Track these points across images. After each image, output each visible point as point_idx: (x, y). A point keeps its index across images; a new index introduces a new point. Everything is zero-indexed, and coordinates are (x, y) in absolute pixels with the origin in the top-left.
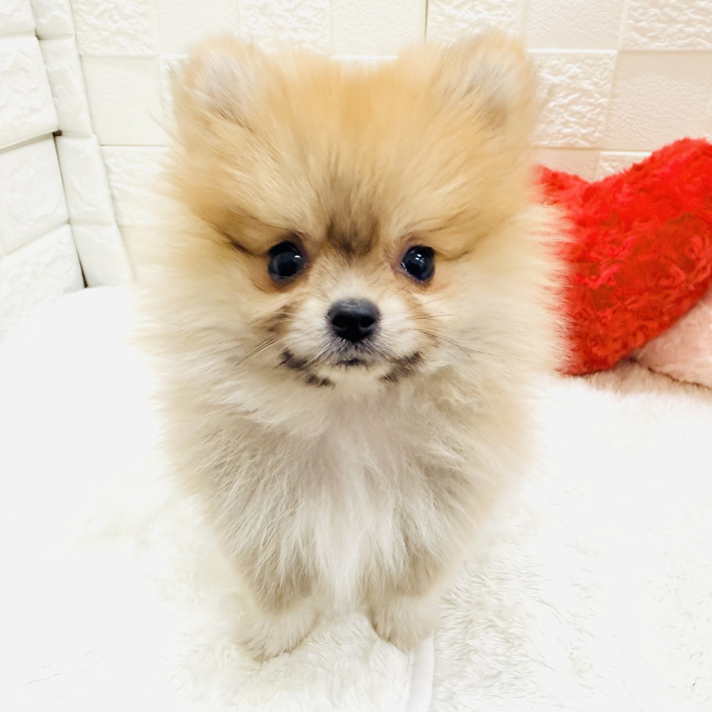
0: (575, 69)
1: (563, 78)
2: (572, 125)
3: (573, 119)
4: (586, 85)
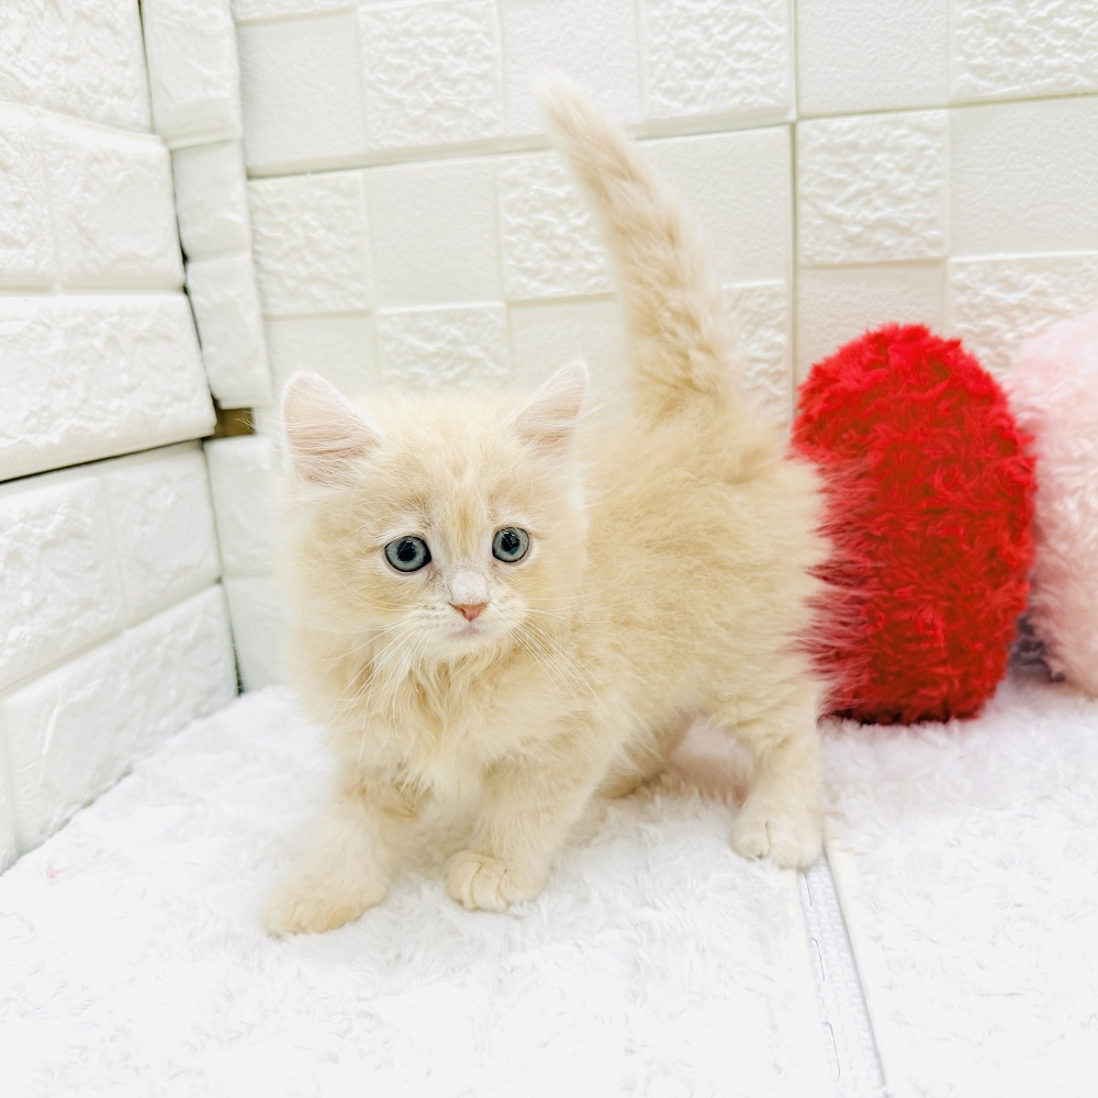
0: (1039, 281)
1: (1023, 295)
4: (1060, 303)
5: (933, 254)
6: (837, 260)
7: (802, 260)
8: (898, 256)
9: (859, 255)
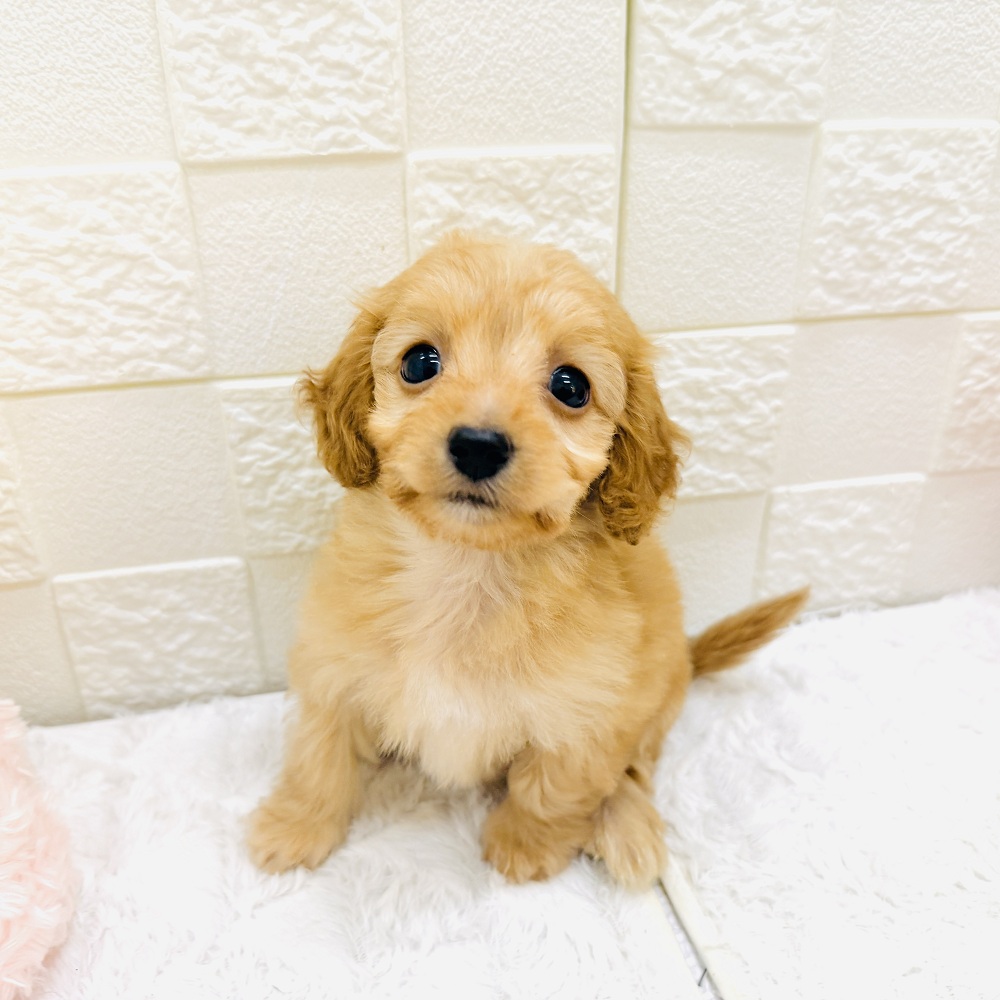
0: (927, 160)
2: (918, 269)
3: (920, 258)
5: (807, 117)
6: (685, 119)
7: (637, 116)
8: (763, 118)
9: (711, 114)
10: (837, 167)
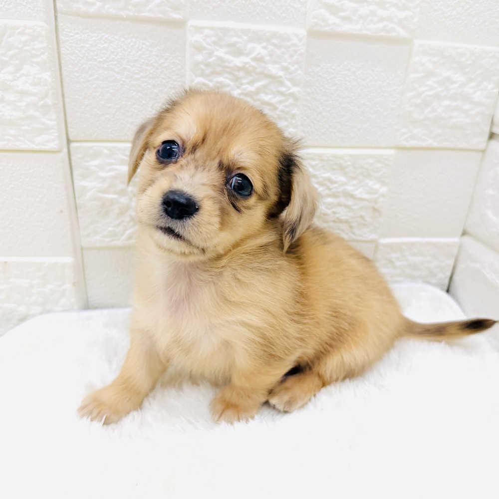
10: (199, 49)
